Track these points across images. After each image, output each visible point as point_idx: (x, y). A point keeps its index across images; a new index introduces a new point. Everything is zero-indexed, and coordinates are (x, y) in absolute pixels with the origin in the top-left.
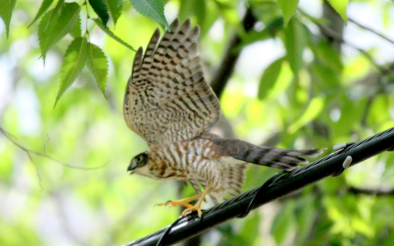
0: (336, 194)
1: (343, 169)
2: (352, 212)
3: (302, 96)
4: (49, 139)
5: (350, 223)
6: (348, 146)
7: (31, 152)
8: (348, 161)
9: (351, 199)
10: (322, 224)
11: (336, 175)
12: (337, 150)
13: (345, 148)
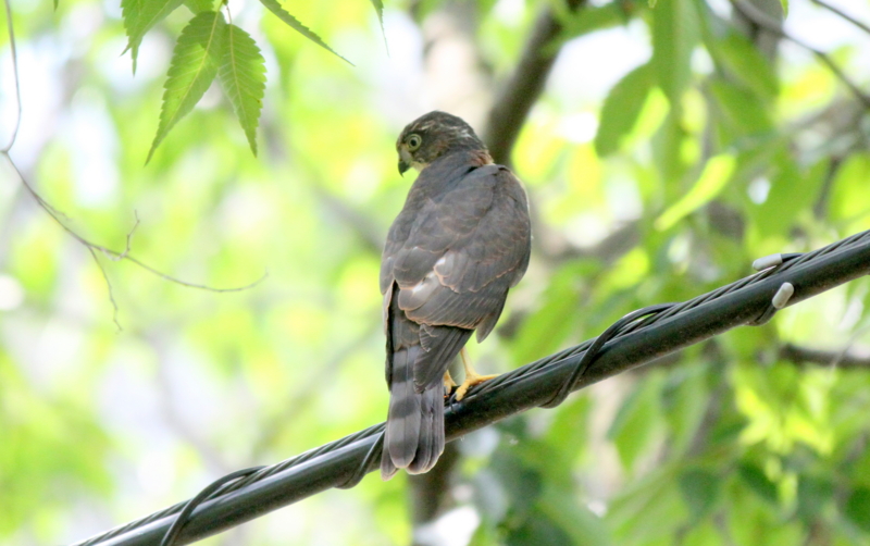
0: (755, 359)
1: (774, 310)
2: (788, 399)
3: (691, 151)
4: (138, 221)
5: (783, 422)
6: (785, 260)
7: (99, 248)
8: (785, 293)
9: (787, 372)
10: (722, 423)
11: (757, 322)
12: (762, 269)
13: (779, 265)
